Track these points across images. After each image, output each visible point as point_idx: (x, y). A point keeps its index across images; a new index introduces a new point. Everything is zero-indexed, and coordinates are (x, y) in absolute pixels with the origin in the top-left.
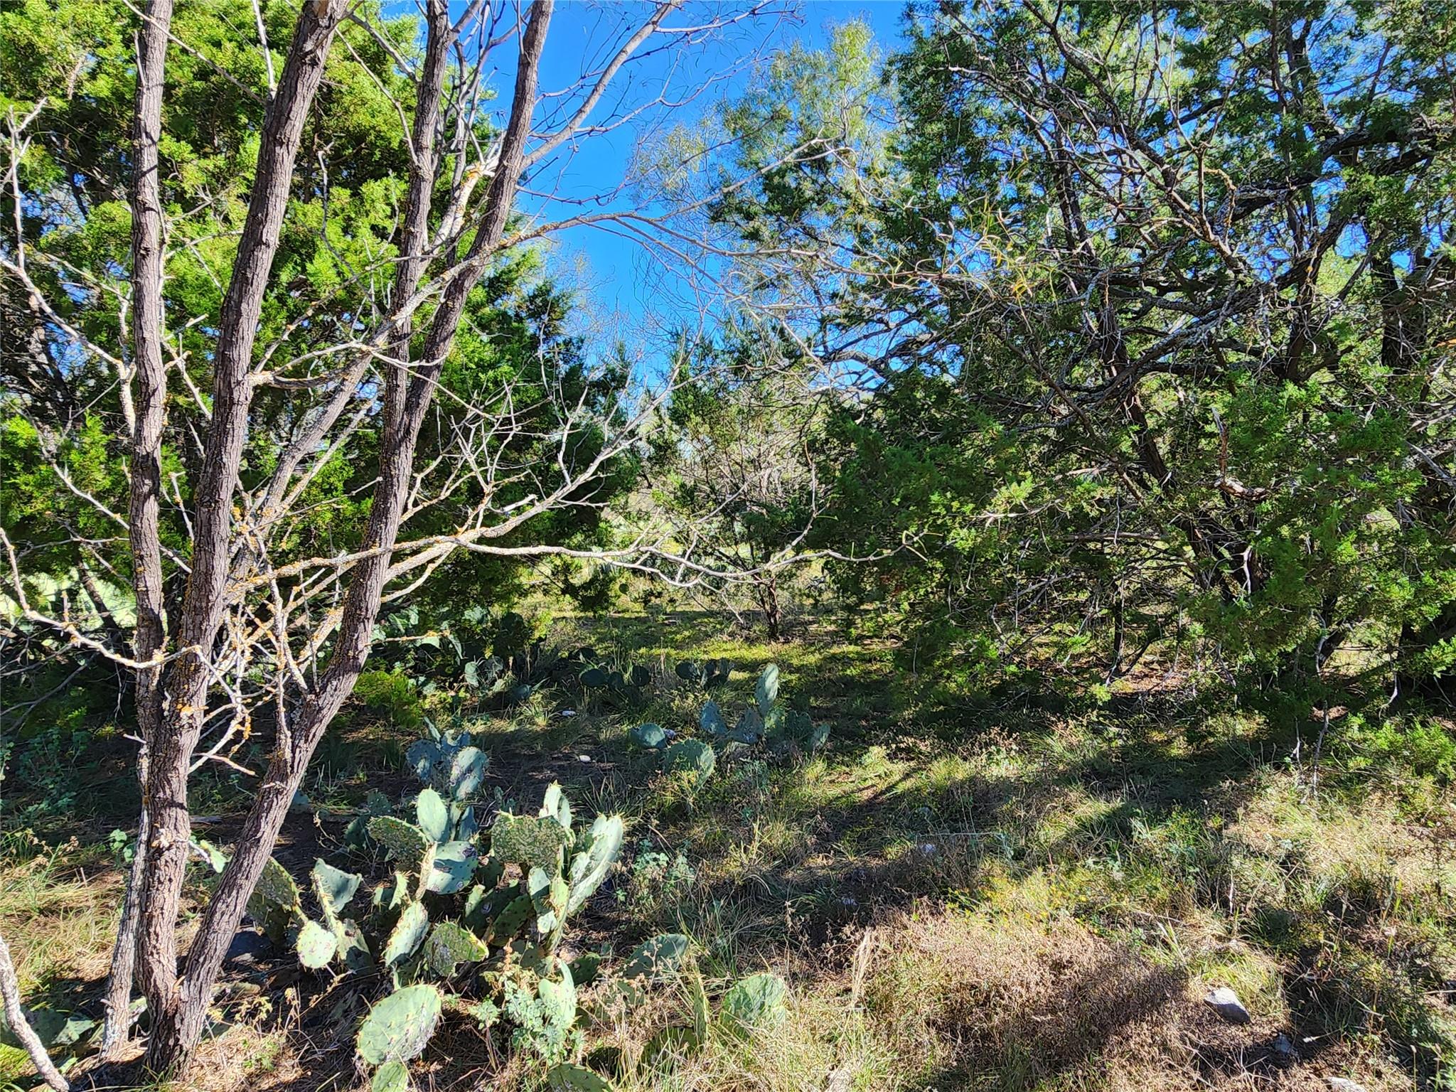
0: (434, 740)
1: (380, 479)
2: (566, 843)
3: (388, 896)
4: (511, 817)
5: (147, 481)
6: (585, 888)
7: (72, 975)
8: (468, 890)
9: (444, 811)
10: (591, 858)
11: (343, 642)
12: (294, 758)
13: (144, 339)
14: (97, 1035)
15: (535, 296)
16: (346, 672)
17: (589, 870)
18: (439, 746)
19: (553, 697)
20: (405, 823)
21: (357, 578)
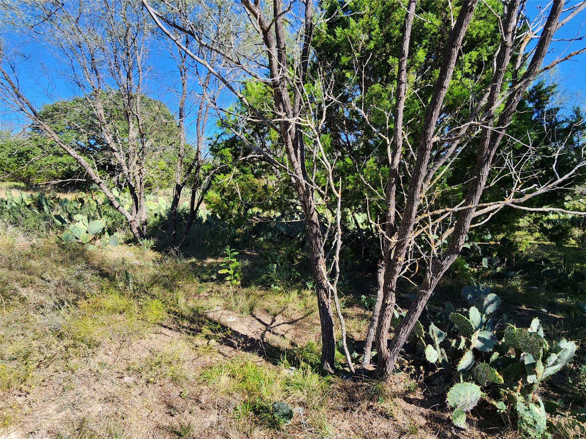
0: (474, 287)
1: (476, 177)
2: (544, 346)
3: (458, 344)
4: (515, 327)
5: (394, 179)
6: (551, 371)
7: (351, 337)
8: (492, 353)
9: (480, 316)
10: (559, 357)
11: (453, 242)
12: (431, 283)
13: (397, 129)
14: (361, 358)
15: (532, 91)
16: (453, 254)
17: (556, 363)
18: (476, 290)
19: (526, 279)
20: (465, 318)
21: (461, 216)
